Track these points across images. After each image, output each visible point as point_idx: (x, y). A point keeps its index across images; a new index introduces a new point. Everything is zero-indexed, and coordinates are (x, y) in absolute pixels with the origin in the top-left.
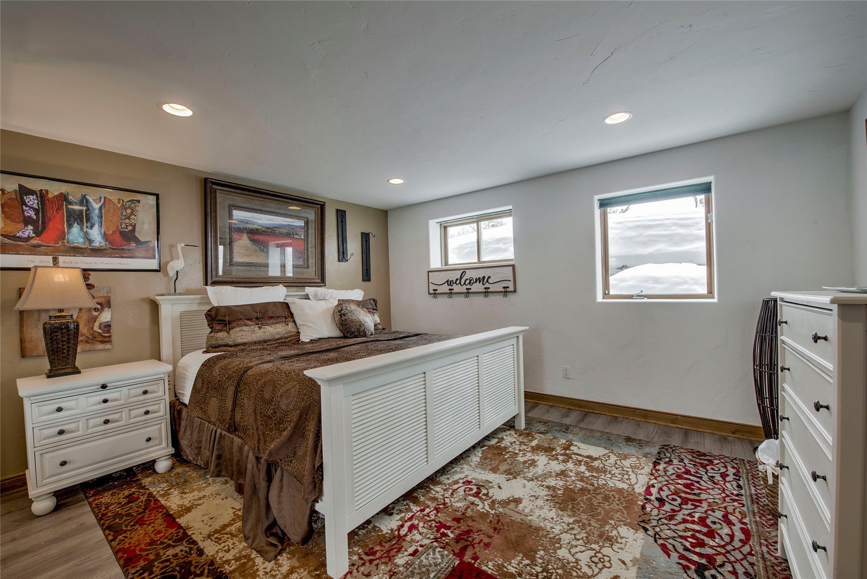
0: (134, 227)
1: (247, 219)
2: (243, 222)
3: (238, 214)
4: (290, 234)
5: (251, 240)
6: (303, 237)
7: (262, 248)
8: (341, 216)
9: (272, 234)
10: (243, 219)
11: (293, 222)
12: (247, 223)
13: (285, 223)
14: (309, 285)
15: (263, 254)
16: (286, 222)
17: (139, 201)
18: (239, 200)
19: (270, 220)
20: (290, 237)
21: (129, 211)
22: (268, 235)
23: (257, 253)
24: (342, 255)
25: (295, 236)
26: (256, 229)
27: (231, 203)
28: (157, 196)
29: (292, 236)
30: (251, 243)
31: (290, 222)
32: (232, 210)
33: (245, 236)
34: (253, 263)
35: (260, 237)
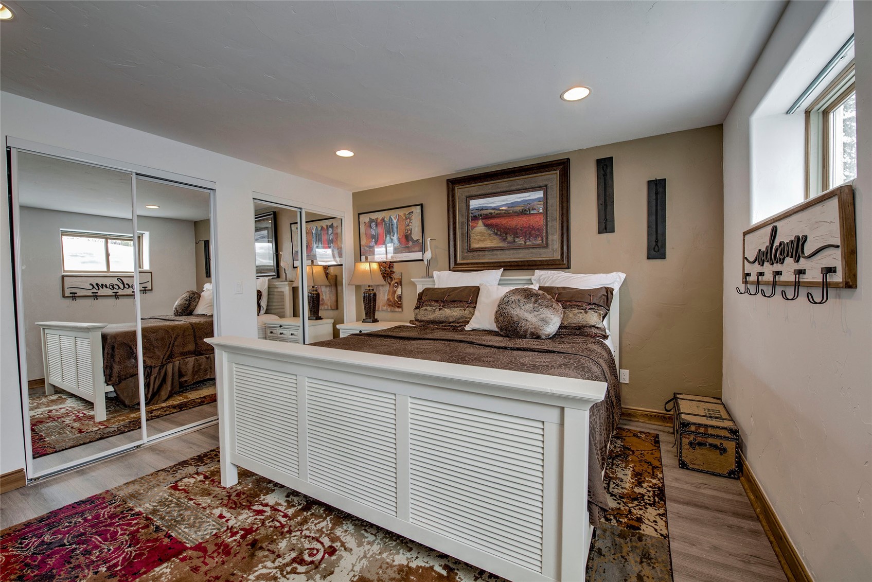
0: (411, 231)
1: (481, 205)
2: (478, 210)
3: (475, 204)
4: (525, 210)
5: (486, 225)
6: (541, 211)
7: (496, 231)
8: (605, 167)
9: (505, 215)
10: (479, 207)
11: (529, 196)
12: (482, 210)
13: (519, 200)
14: (551, 267)
15: (496, 237)
16: (520, 198)
17: (412, 212)
18: (473, 189)
19: (504, 201)
20: (525, 214)
21: (408, 220)
22: (502, 217)
23: (490, 238)
24: (606, 224)
25: (532, 212)
26: (490, 213)
27: (468, 194)
28: (421, 205)
29: (528, 212)
30: (486, 228)
31: (525, 197)
32: (469, 201)
33: (480, 223)
34: (485, 248)
35: (493, 221)
